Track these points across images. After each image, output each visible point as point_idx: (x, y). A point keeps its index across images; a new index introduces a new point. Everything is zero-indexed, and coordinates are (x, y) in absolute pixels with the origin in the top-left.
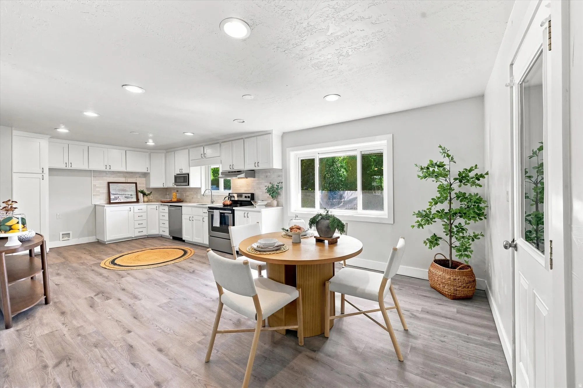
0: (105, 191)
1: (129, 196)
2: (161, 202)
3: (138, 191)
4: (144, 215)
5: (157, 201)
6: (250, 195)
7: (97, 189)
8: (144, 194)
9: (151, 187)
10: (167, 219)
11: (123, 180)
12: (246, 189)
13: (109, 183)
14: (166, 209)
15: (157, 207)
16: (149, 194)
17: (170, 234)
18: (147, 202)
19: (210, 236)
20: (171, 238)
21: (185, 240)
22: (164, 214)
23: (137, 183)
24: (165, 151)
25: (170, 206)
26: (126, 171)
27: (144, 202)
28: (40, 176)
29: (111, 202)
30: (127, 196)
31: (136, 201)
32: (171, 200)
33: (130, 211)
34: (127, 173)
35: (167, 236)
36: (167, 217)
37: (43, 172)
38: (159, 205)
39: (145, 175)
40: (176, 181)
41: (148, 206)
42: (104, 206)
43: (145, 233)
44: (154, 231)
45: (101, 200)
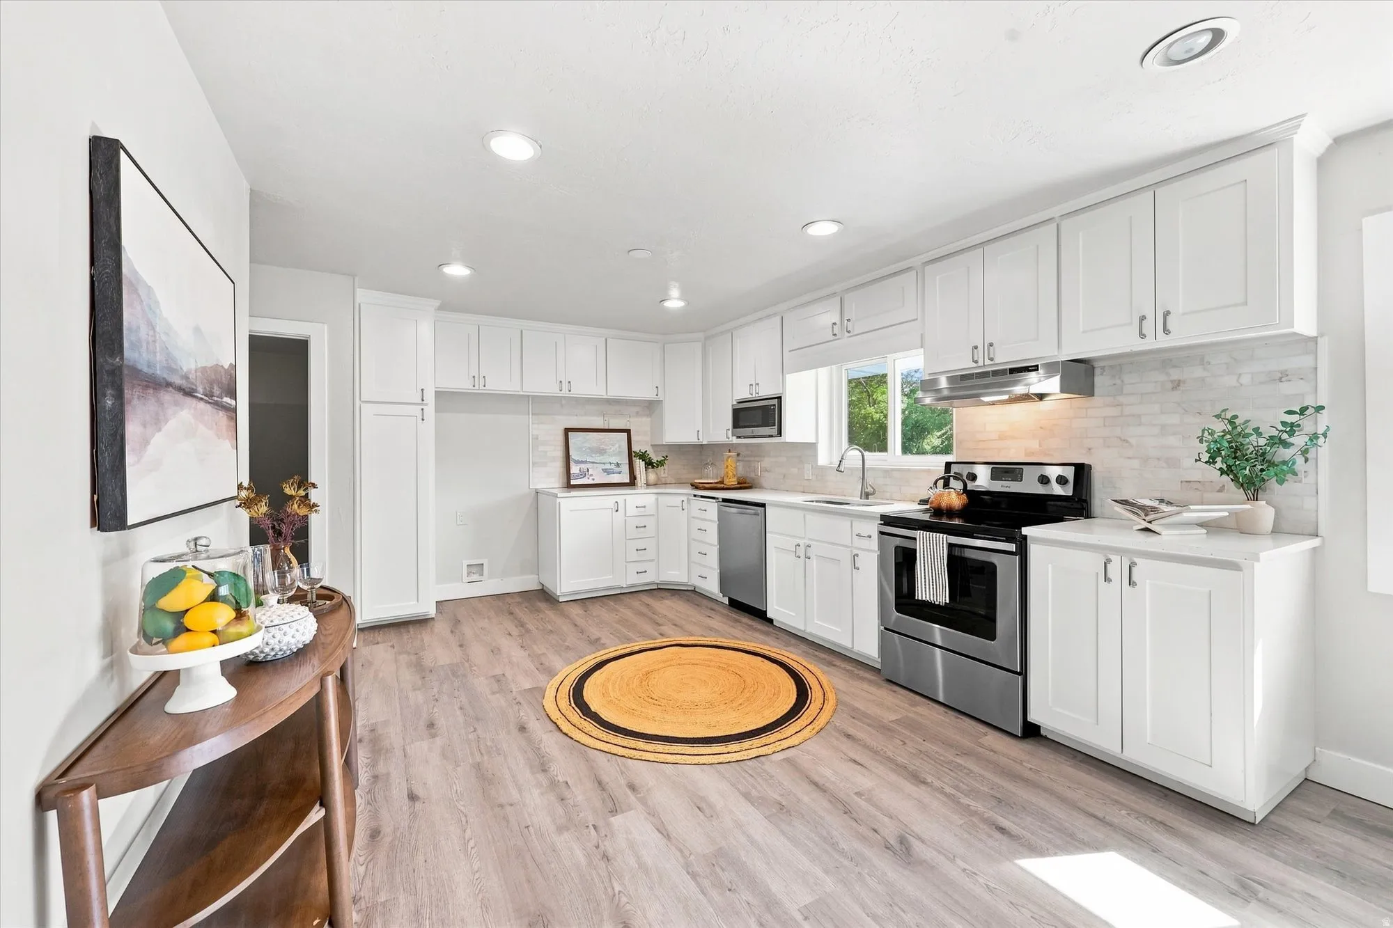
0: (559, 453)
1: (613, 466)
2: (692, 486)
3: (633, 454)
4: (650, 523)
5: (680, 483)
6: (1069, 473)
7: (541, 448)
8: (649, 464)
9: (664, 443)
10: (715, 541)
11: (598, 423)
12: (1034, 445)
13: (567, 431)
14: (712, 509)
15: (683, 501)
16: (660, 463)
17: (723, 587)
18: (655, 485)
19: (888, 629)
20: (726, 601)
21: (772, 620)
22: (704, 525)
23: (630, 430)
24: (701, 335)
25: (725, 500)
26: (605, 397)
27: (648, 485)
28: (416, 410)
29: (573, 482)
30: (608, 466)
31: (628, 481)
32: (722, 482)
33: (617, 511)
34: (610, 402)
35: (713, 594)
36: (712, 536)
37: (423, 400)
38: (690, 494)
39: (651, 407)
40: (736, 424)
41: (661, 498)
42: (555, 495)
43: (650, 578)
44: (676, 575)
45: (548, 478)
